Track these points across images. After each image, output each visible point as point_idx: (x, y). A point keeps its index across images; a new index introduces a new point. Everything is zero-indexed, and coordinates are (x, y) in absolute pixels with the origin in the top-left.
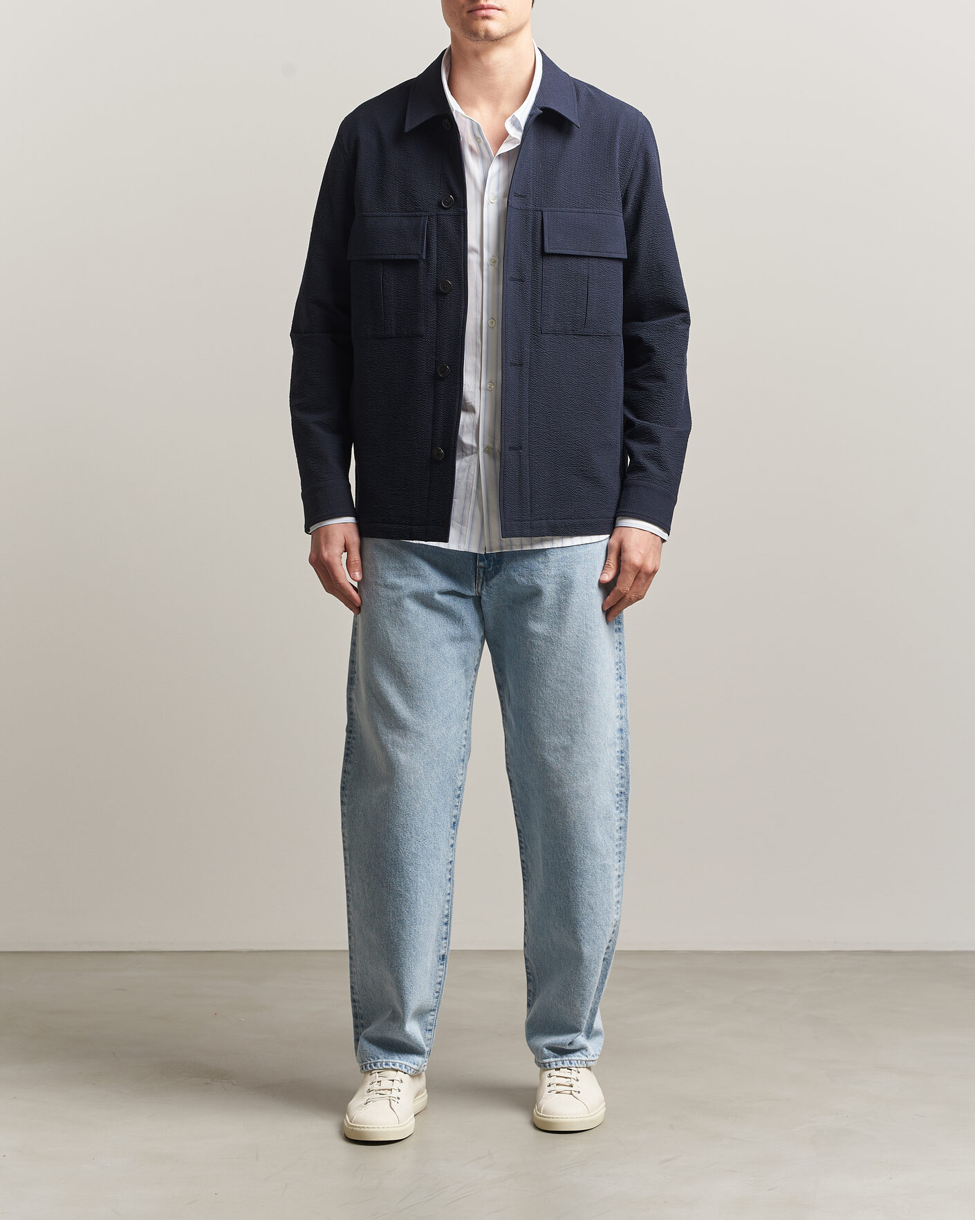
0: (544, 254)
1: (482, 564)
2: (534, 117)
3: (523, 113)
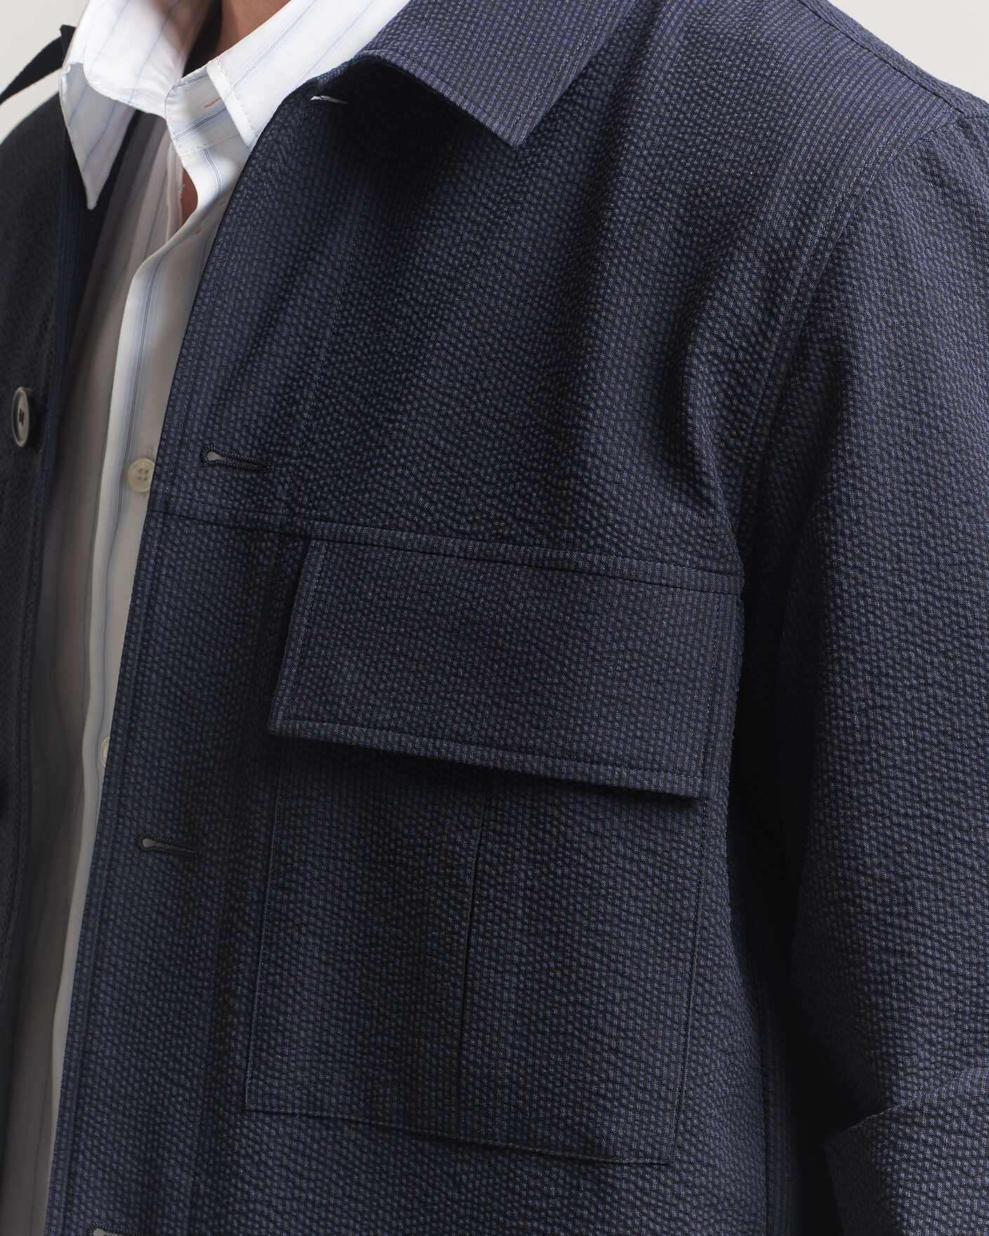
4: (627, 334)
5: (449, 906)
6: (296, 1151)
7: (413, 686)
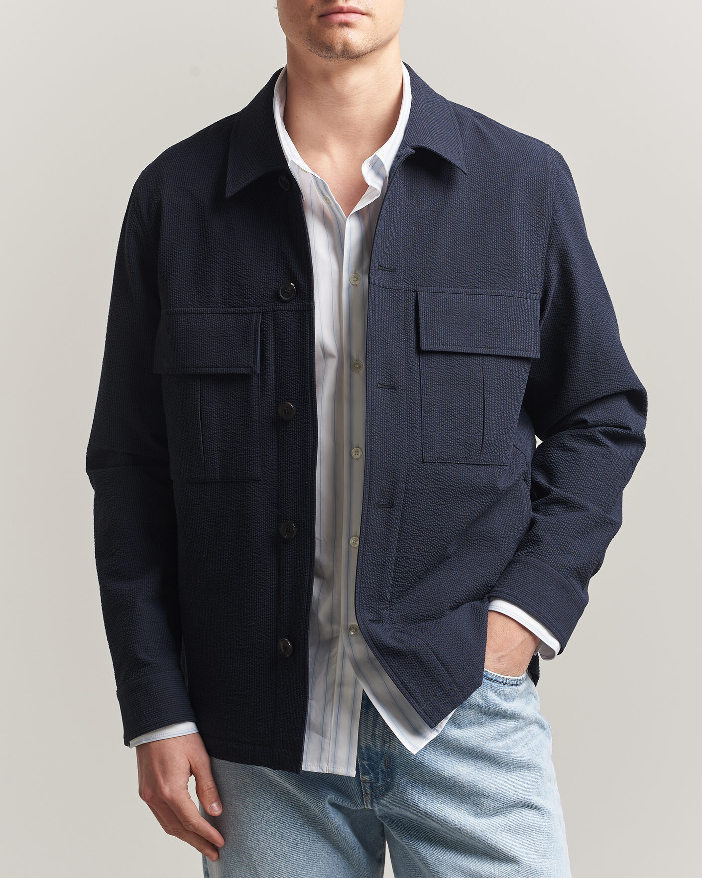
0: (420, 352)
1: (366, 778)
2: (402, 159)
3: (388, 153)
4: (502, 226)
5: (478, 394)
6: (436, 473)
7: (461, 332)
